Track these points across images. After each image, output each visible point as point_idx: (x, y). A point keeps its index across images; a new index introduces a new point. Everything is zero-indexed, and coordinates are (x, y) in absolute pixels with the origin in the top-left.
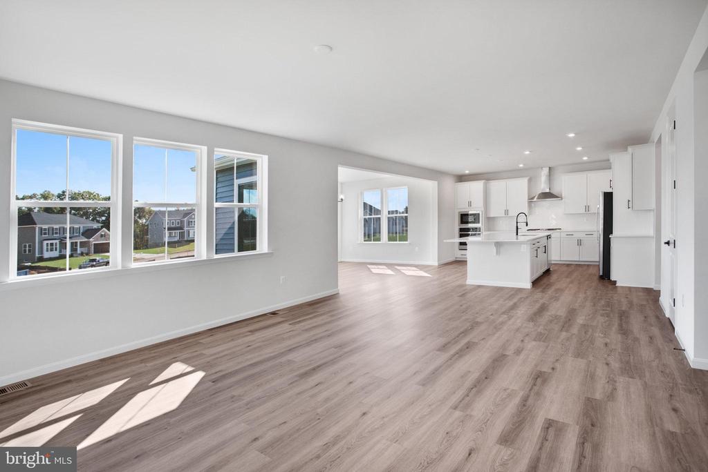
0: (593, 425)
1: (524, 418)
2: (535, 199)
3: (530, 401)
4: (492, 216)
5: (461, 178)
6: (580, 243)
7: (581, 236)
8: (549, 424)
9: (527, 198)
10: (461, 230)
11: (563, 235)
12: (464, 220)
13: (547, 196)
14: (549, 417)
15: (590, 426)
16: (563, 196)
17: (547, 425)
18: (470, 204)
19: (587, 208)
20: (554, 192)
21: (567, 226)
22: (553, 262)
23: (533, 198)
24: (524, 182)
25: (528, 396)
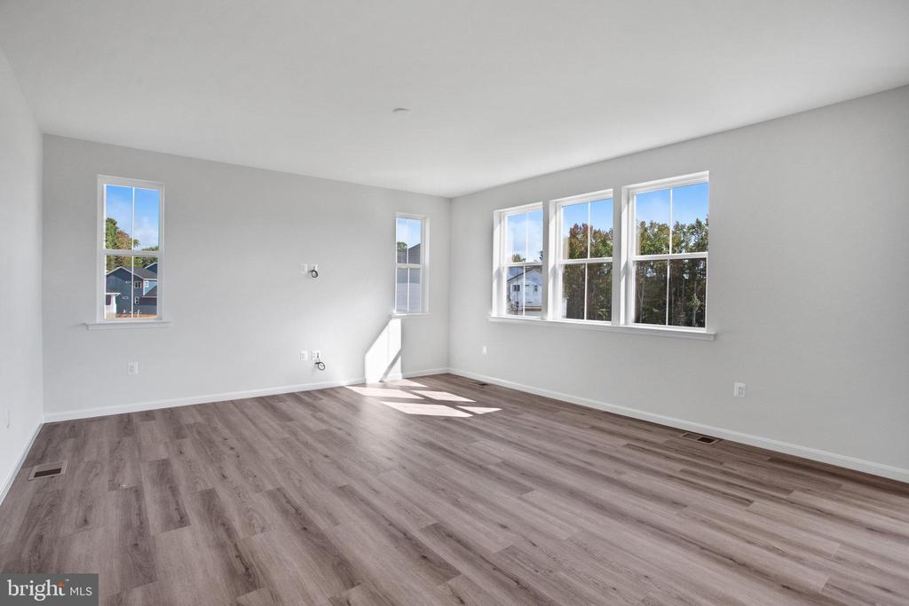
0: (136, 545)
1: (211, 514)
3: (221, 532)
8: (183, 521)
14: (187, 527)
15: (139, 542)
17: (184, 519)
25: (230, 536)
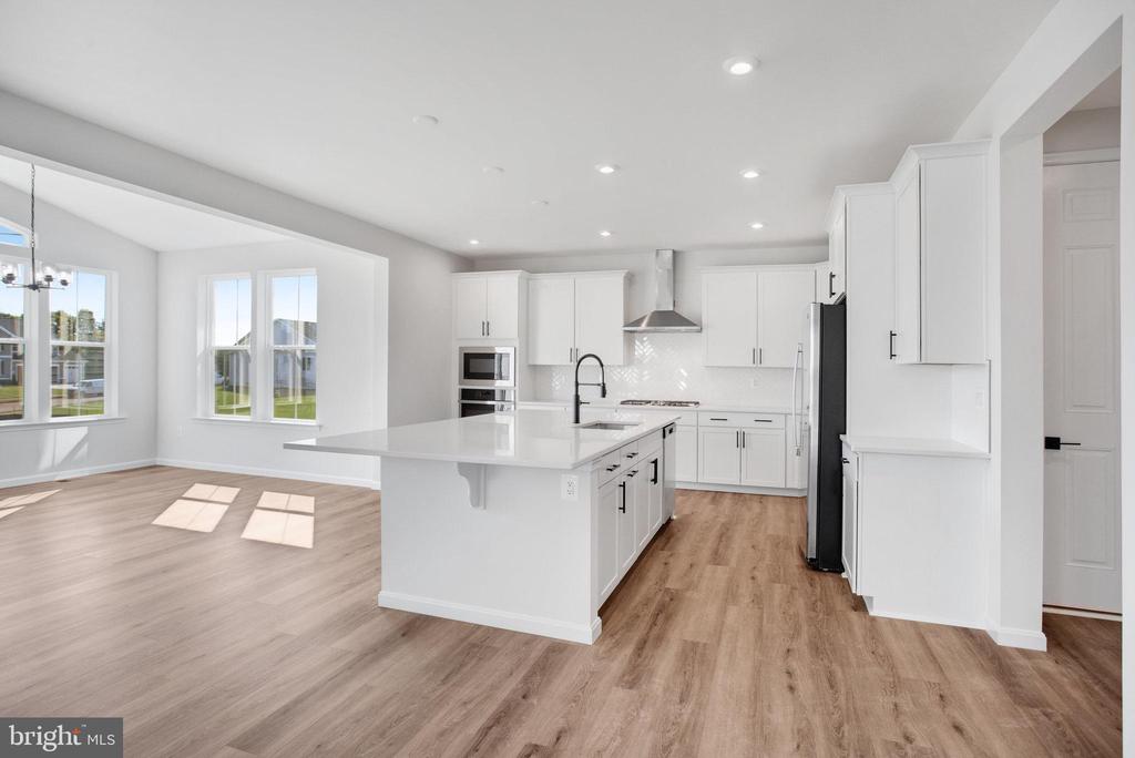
2: (643, 326)
4: (540, 361)
5: (469, 263)
6: (741, 440)
7: (746, 423)
9: (622, 322)
10: (465, 394)
11: (705, 419)
12: (472, 370)
13: (668, 319)
16: (704, 322)
18: (486, 329)
19: (758, 355)
20: (684, 311)
21: (713, 395)
22: (678, 486)
23: (638, 323)
24: (616, 281)
